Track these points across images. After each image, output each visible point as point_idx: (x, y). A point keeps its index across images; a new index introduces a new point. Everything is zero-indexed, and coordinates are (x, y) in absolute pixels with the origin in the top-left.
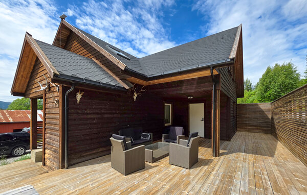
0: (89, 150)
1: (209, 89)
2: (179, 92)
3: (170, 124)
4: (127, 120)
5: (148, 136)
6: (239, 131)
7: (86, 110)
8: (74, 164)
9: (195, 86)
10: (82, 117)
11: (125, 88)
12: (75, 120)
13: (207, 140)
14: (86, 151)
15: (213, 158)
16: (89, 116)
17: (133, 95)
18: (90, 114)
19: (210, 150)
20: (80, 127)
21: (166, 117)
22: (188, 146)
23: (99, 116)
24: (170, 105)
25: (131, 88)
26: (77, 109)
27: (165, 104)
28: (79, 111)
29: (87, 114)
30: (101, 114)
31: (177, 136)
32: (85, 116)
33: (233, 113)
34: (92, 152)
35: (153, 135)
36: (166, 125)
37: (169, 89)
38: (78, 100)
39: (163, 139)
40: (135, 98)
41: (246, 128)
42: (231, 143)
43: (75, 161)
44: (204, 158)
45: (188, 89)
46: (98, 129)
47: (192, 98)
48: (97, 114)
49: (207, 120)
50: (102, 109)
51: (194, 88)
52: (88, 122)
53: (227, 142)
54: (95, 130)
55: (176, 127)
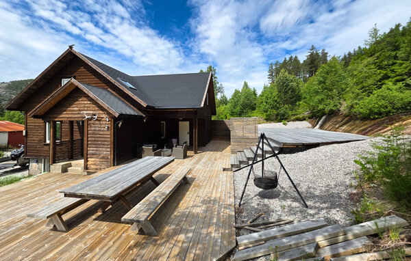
3: (164, 137)
13: (191, 148)
15: (194, 155)
24: (165, 122)
27: (161, 122)
39: (165, 147)
40: (145, 120)
44: (190, 155)
49: (191, 133)
55: (173, 139)
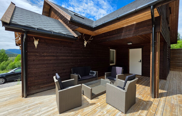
0: (46, 83)
1: (148, 32)
2: (118, 38)
3: (114, 64)
4: (79, 61)
5: (94, 73)
6: (173, 70)
7: (43, 53)
8: (33, 94)
9: (133, 31)
10: (40, 58)
11: (74, 37)
12: (34, 60)
13: (145, 78)
14: (44, 84)
15: (152, 99)
16: (46, 58)
17: (84, 43)
18: (47, 56)
19: (148, 89)
20: (37, 66)
21: (111, 59)
22: (124, 89)
23: (55, 58)
24: (115, 50)
25: (79, 36)
26: (35, 52)
27: (110, 50)
28: (38, 54)
29: (44, 56)
30: (57, 56)
31: (117, 75)
32: (43, 58)
33: (168, 56)
34: (50, 85)
35: (98, 73)
36: (111, 64)
37: (111, 37)
38: (36, 46)
39: (105, 76)
40: (85, 45)
41: (180, 69)
42: (168, 82)
43: (34, 92)
44: (142, 99)
45: (126, 35)
46: (55, 68)
47: (131, 44)
48: (54, 56)
50: (57, 53)
51: (132, 33)
52: (45, 62)
53: (164, 81)
54: (51, 68)
55: (117, 67)
